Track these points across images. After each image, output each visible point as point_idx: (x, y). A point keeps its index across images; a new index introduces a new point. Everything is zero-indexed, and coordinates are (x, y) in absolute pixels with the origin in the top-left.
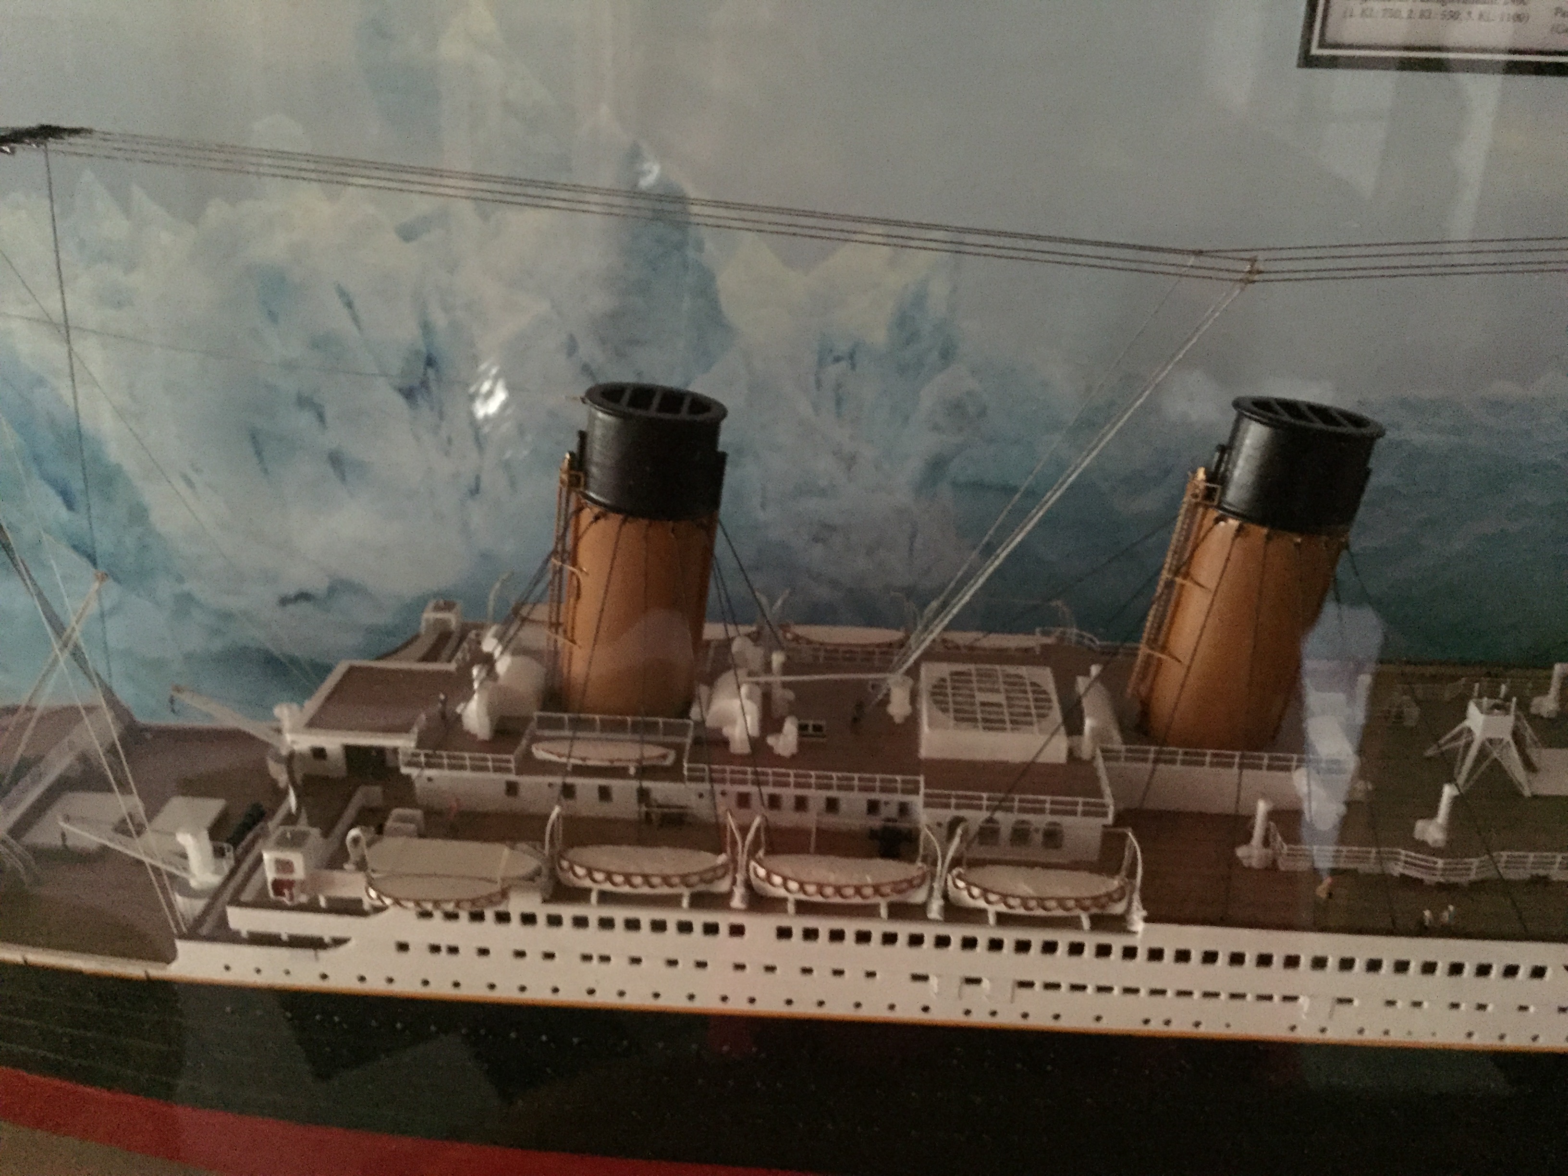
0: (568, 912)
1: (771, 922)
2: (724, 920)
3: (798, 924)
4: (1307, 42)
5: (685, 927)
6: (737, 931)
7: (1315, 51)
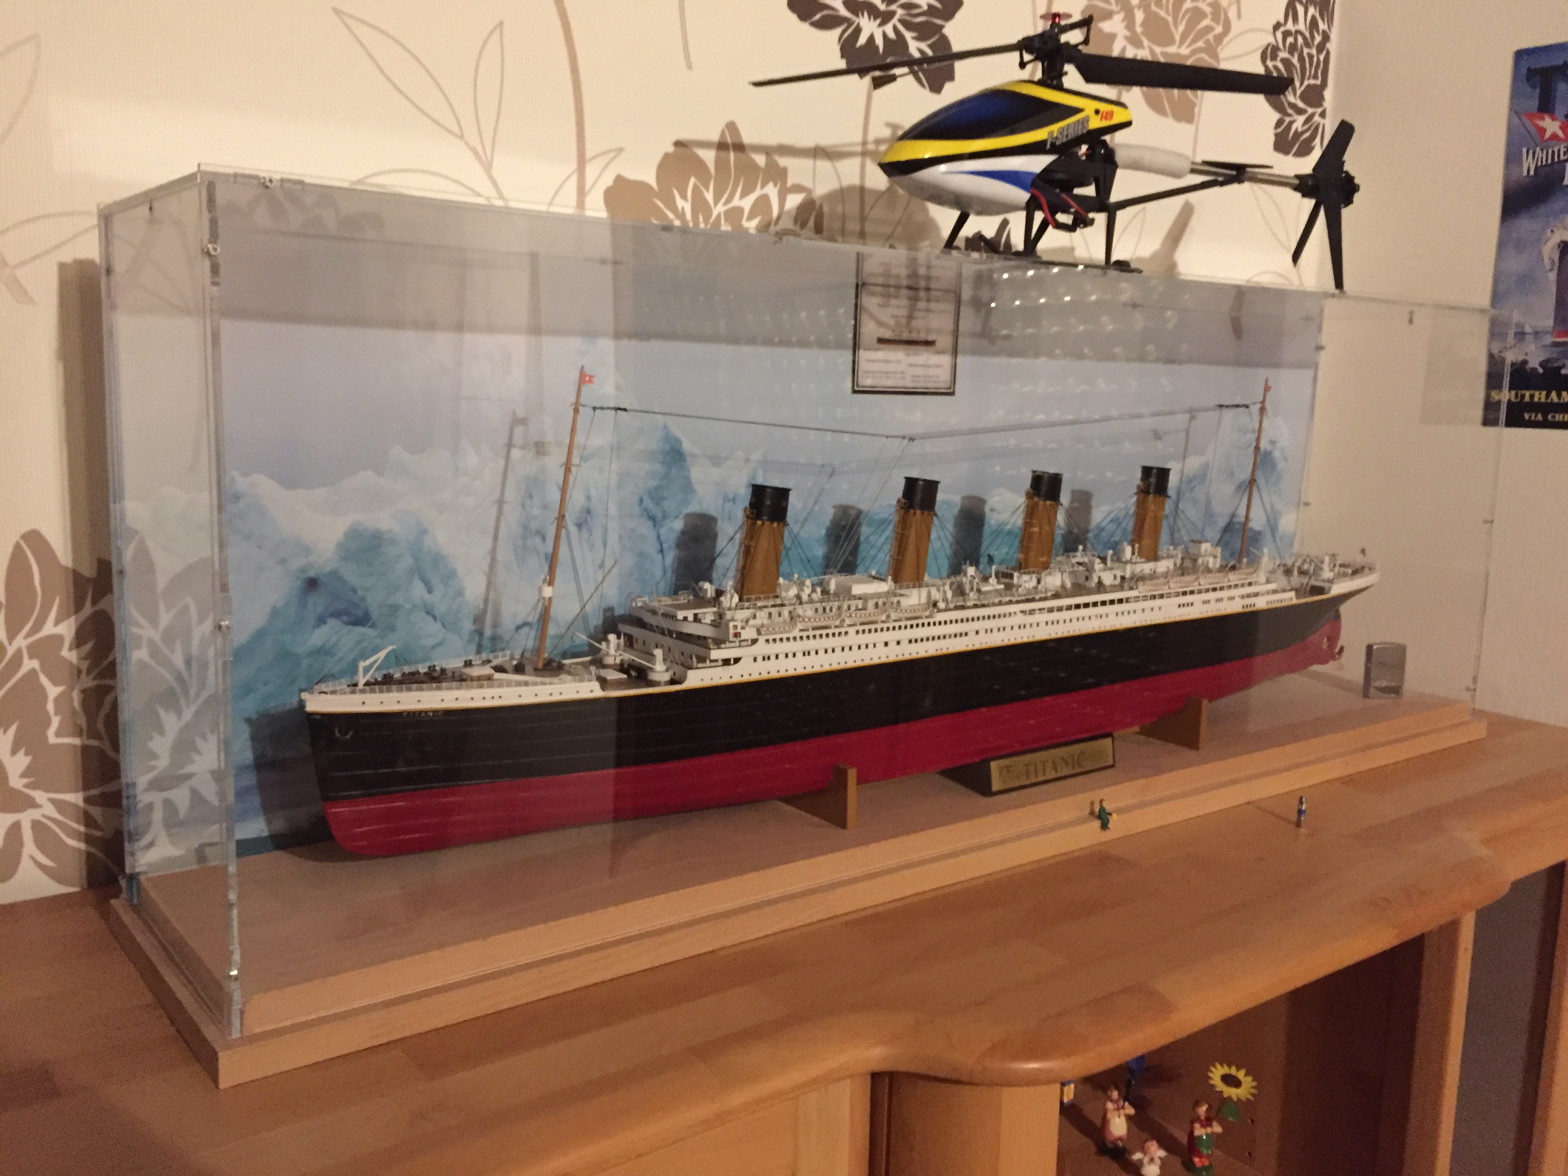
3: (861, 628)
4: (853, 386)
6: (846, 633)
7: (856, 389)
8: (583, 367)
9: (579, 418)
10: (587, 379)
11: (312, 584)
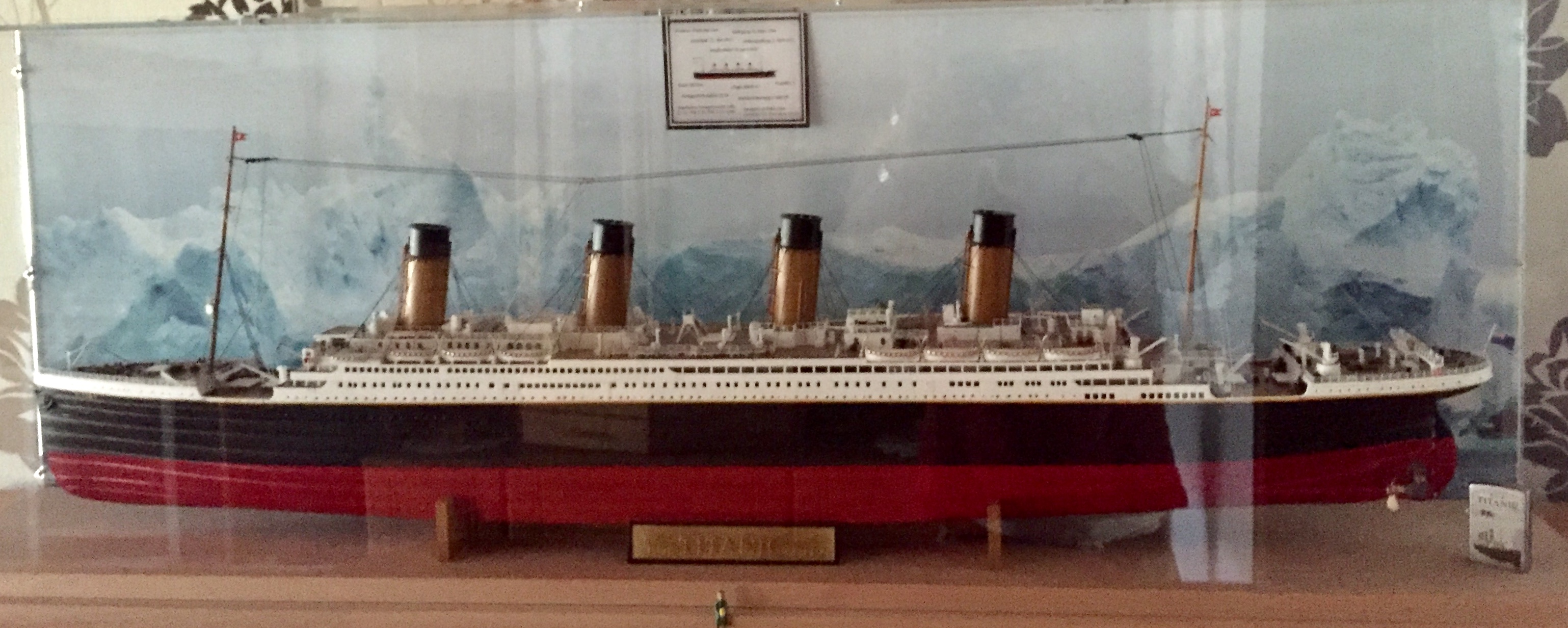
0: (388, 367)
1: (446, 367)
2: (433, 367)
3: (454, 367)
5: (421, 370)
6: (436, 371)
8: (234, 127)
9: (235, 169)
10: (239, 137)
11: (158, 290)
